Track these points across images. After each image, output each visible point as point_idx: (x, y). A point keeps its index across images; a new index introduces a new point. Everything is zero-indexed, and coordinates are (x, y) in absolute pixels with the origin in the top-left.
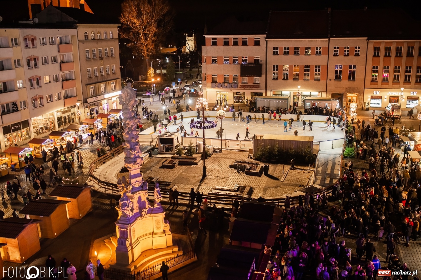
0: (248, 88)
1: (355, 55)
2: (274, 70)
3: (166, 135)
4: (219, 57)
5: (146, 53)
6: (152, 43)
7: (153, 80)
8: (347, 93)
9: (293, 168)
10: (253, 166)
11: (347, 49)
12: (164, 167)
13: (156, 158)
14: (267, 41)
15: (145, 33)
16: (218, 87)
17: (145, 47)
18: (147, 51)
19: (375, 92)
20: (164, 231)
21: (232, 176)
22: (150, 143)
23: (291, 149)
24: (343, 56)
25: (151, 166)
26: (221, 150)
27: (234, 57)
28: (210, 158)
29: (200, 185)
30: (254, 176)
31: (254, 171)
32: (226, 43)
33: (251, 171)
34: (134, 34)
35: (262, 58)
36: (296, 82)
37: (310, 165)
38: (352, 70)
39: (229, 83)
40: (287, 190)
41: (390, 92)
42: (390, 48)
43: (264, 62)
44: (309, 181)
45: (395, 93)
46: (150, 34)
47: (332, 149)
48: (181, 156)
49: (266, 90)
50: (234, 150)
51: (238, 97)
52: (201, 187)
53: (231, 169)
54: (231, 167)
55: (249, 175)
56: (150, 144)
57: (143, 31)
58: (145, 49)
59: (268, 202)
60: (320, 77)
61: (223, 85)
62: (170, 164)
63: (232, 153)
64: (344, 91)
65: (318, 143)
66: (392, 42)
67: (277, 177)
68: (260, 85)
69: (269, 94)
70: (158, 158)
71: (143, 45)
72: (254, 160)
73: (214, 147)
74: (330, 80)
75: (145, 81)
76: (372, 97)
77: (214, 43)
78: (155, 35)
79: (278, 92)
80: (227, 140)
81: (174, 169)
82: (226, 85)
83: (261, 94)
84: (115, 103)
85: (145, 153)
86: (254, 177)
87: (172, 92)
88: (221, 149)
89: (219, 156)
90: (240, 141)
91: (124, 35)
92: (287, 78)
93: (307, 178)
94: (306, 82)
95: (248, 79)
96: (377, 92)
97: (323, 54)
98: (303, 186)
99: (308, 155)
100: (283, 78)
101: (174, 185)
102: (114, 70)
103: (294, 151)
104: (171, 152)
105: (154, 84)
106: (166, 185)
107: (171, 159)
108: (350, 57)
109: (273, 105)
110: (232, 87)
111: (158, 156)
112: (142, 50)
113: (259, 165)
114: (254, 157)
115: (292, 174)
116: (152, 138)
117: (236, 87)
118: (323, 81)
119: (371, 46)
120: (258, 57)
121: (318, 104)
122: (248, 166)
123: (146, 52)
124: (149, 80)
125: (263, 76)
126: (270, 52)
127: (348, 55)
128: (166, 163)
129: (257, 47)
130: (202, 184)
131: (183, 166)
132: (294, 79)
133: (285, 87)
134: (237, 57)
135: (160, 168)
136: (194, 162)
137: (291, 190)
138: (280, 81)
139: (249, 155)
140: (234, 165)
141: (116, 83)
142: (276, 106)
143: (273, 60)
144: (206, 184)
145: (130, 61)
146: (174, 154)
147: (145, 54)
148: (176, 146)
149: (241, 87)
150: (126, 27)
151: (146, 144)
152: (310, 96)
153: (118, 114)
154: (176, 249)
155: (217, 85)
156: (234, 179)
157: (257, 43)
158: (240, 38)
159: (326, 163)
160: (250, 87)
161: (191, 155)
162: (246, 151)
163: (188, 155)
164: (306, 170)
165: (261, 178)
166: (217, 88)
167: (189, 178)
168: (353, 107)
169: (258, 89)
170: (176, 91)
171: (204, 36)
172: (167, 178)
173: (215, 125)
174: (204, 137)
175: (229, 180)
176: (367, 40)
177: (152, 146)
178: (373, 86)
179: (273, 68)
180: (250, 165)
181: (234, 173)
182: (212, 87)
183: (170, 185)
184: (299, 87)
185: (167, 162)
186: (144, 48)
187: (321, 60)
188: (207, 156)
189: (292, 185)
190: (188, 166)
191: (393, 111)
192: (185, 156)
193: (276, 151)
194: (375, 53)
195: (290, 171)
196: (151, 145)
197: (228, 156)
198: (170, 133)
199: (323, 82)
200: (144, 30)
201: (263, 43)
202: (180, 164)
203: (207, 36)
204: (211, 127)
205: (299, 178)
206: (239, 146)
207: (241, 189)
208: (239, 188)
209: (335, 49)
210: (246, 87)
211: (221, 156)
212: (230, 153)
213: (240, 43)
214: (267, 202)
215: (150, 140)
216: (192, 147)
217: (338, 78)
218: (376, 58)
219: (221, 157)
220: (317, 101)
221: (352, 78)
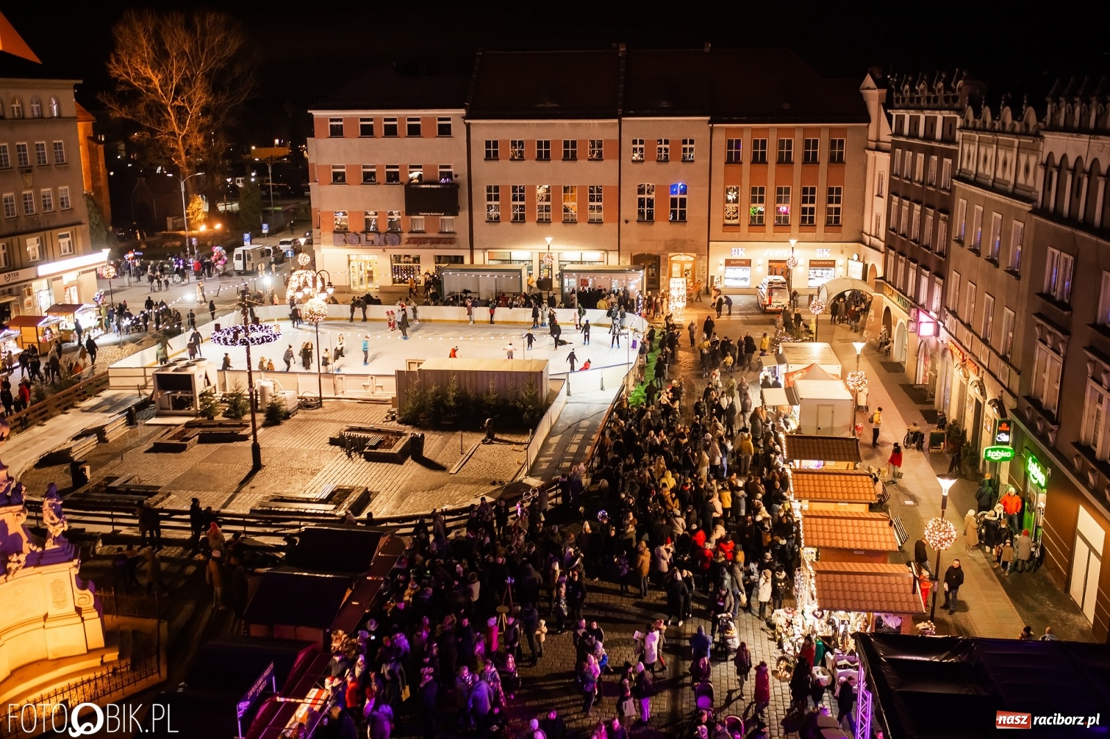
0: (425, 246)
1: (684, 160)
2: (489, 198)
3: (174, 368)
4: (349, 167)
5: (183, 158)
6: (200, 131)
7: (203, 229)
8: (670, 254)
9: (490, 439)
10: (388, 438)
11: (663, 146)
12: (158, 448)
13: (147, 427)
14: (468, 126)
15: (179, 107)
16: (352, 244)
17: (180, 142)
18: (187, 153)
19: (733, 249)
20: (79, 610)
21: (327, 467)
22: (139, 389)
23: (488, 393)
24: (655, 163)
25: (126, 449)
26: (321, 403)
27: (388, 167)
28: (287, 422)
29: (238, 491)
30: (385, 462)
31: (387, 451)
32: (367, 131)
33: (379, 450)
34: (147, 106)
35: (458, 167)
36: (543, 228)
37: (531, 430)
38: (678, 196)
39: (379, 233)
40: (457, 496)
41: (768, 250)
42: (764, 142)
43: (463, 178)
44: (520, 470)
45: (779, 252)
46: (191, 108)
47: (602, 389)
48: (213, 418)
49: (472, 249)
50: (354, 399)
51: (401, 269)
52: (239, 496)
53: (333, 447)
54: (333, 442)
55: (374, 461)
56: (137, 392)
57: (173, 102)
58: (182, 148)
59: (389, 524)
60: (601, 215)
61: (363, 236)
62: (175, 442)
63: (349, 408)
64: (661, 248)
65: (564, 377)
66: (767, 129)
67: (444, 464)
68: (457, 236)
69: (479, 258)
70: (151, 428)
71: (175, 136)
72: (400, 422)
73: (304, 395)
74: (627, 222)
75: (182, 232)
76: (729, 263)
77: (337, 132)
78: (206, 111)
79: (503, 253)
80: (337, 376)
81: (183, 453)
82: (371, 237)
83: (459, 259)
84: (72, 289)
85: (120, 413)
86: (387, 464)
87: (238, 257)
88: (321, 398)
89: (314, 417)
90: (369, 377)
91: (121, 110)
92: (522, 217)
93: (518, 463)
94: (569, 227)
95: (427, 221)
96: (740, 249)
97: (608, 158)
98: (500, 482)
99: (530, 406)
100: (512, 217)
101: (169, 495)
102: (68, 202)
103: (494, 396)
104: (188, 412)
105: (194, 239)
106: (143, 494)
107: (180, 429)
108: (671, 163)
109: (487, 284)
110: (386, 243)
111: (154, 421)
112: (173, 150)
113: (406, 435)
114: (400, 415)
115: (483, 455)
116: (145, 376)
117: (397, 243)
118: (610, 224)
119: (720, 139)
120: (448, 167)
121: (594, 282)
122: (374, 439)
123: (183, 154)
124: (190, 229)
125: (464, 214)
126: (479, 152)
127: (666, 160)
128: (165, 440)
129: (444, 140)
130: (244, 489)
131: (212, 445)
132: (540, 221)
133: (518, 240)
134: (396, 167)
135: (146, 452)
136: (241, 433)
137: (469, 494)
138: (505, 225)
139: (388, 412)
140: (342, 437)
141: (74, 235)
142: (494, 289)
143: (487, 174)
144: (254, 487)
145: (144, 179)
146: (196, 415)
147: (182, 160)
148: (200, 396)
149: (410, 241)
150: (127, 88)
151: (128, 393)
152: (582, 262)
153: (72, 315)
154: (112, 656)
155: (349, 237)
156: (332, 472)
157: (445, 131)
158: (402, 119)
159: (575, 426)
160: (432, 243)
161: (238, 417)
162: (384, 402)
163: (231, 417)
164: (522, 444)
165: (402, 467)
166: (348, 245)
167: (216, 476)
168: (677, 287)
169: (452, 246)
170: (249, 256)
171: (309, 112)
172: (157, 478)
173: (275, 336)
174: (249, 368)
175: (319, 474)
176: (710, 122)
177: (144, 397)
178: (728, 235)
179: (486, 194)
180: (380, 437)
181: (336, 458)
182: (336, 243)
183: (156, 493)
184: (549, 239)
185: (170, 435)
186: (177, 143)
187: (601, 173)
188: (281, 416)
189: (475, 483)
190: (223, 444)
191: (770, 294)
192: (226, 419)
193: (451, 398)
194: (730, 154)
195: (483, 447)
196: (140, 395)
197: (334, 416)
198: (186, 362)
199: (610, 227)
200: (175, 99)
201: (458, 129)
202: (204, 439)
203: (317, 114)
204: (263, 342)
205: (498, 464)
206: (369, 391)
207: (337, 496)
208: (333, 494)
209: (635, 146)
210: (421, 243)
211: (319, 416)
212: (343, 408)
213: (403, 129)
214: (385, 525)
215: (141, 382)
216: (240, 395)
217: (647, 216)
218: (733, 168)
219: (317, 420)
220: (592, 274)
221: (679, 216)
